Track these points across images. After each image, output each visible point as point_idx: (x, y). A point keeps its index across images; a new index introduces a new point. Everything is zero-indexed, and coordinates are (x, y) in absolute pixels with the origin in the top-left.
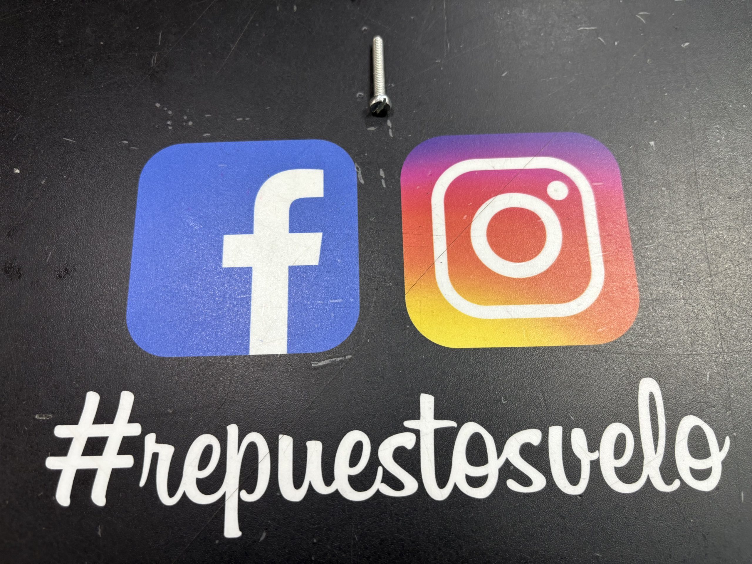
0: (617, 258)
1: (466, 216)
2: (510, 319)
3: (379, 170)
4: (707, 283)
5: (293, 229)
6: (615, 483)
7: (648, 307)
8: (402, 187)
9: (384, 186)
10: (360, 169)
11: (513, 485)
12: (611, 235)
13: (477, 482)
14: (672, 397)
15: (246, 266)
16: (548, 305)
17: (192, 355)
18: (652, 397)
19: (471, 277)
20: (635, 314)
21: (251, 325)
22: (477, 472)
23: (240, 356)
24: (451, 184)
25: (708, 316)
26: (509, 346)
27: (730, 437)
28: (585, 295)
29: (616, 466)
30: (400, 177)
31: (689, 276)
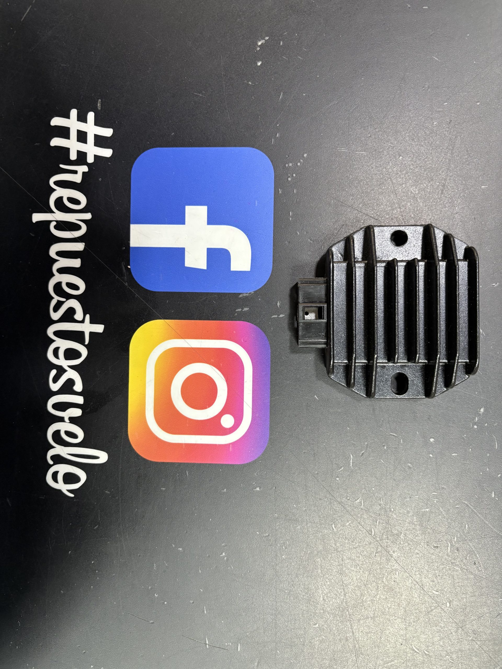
1: (213, 361)
2: (145, 382)
3: (248, 307)
5: (209, 250)
8: (236, 322)
9: (238, 310)
10: (250, 295)
15: (186, 221)
16: (153, 405)
19: (173, 361)
23: (130, 219)
24: (236, 353)
27: (74, 497)
30: (243, 321)
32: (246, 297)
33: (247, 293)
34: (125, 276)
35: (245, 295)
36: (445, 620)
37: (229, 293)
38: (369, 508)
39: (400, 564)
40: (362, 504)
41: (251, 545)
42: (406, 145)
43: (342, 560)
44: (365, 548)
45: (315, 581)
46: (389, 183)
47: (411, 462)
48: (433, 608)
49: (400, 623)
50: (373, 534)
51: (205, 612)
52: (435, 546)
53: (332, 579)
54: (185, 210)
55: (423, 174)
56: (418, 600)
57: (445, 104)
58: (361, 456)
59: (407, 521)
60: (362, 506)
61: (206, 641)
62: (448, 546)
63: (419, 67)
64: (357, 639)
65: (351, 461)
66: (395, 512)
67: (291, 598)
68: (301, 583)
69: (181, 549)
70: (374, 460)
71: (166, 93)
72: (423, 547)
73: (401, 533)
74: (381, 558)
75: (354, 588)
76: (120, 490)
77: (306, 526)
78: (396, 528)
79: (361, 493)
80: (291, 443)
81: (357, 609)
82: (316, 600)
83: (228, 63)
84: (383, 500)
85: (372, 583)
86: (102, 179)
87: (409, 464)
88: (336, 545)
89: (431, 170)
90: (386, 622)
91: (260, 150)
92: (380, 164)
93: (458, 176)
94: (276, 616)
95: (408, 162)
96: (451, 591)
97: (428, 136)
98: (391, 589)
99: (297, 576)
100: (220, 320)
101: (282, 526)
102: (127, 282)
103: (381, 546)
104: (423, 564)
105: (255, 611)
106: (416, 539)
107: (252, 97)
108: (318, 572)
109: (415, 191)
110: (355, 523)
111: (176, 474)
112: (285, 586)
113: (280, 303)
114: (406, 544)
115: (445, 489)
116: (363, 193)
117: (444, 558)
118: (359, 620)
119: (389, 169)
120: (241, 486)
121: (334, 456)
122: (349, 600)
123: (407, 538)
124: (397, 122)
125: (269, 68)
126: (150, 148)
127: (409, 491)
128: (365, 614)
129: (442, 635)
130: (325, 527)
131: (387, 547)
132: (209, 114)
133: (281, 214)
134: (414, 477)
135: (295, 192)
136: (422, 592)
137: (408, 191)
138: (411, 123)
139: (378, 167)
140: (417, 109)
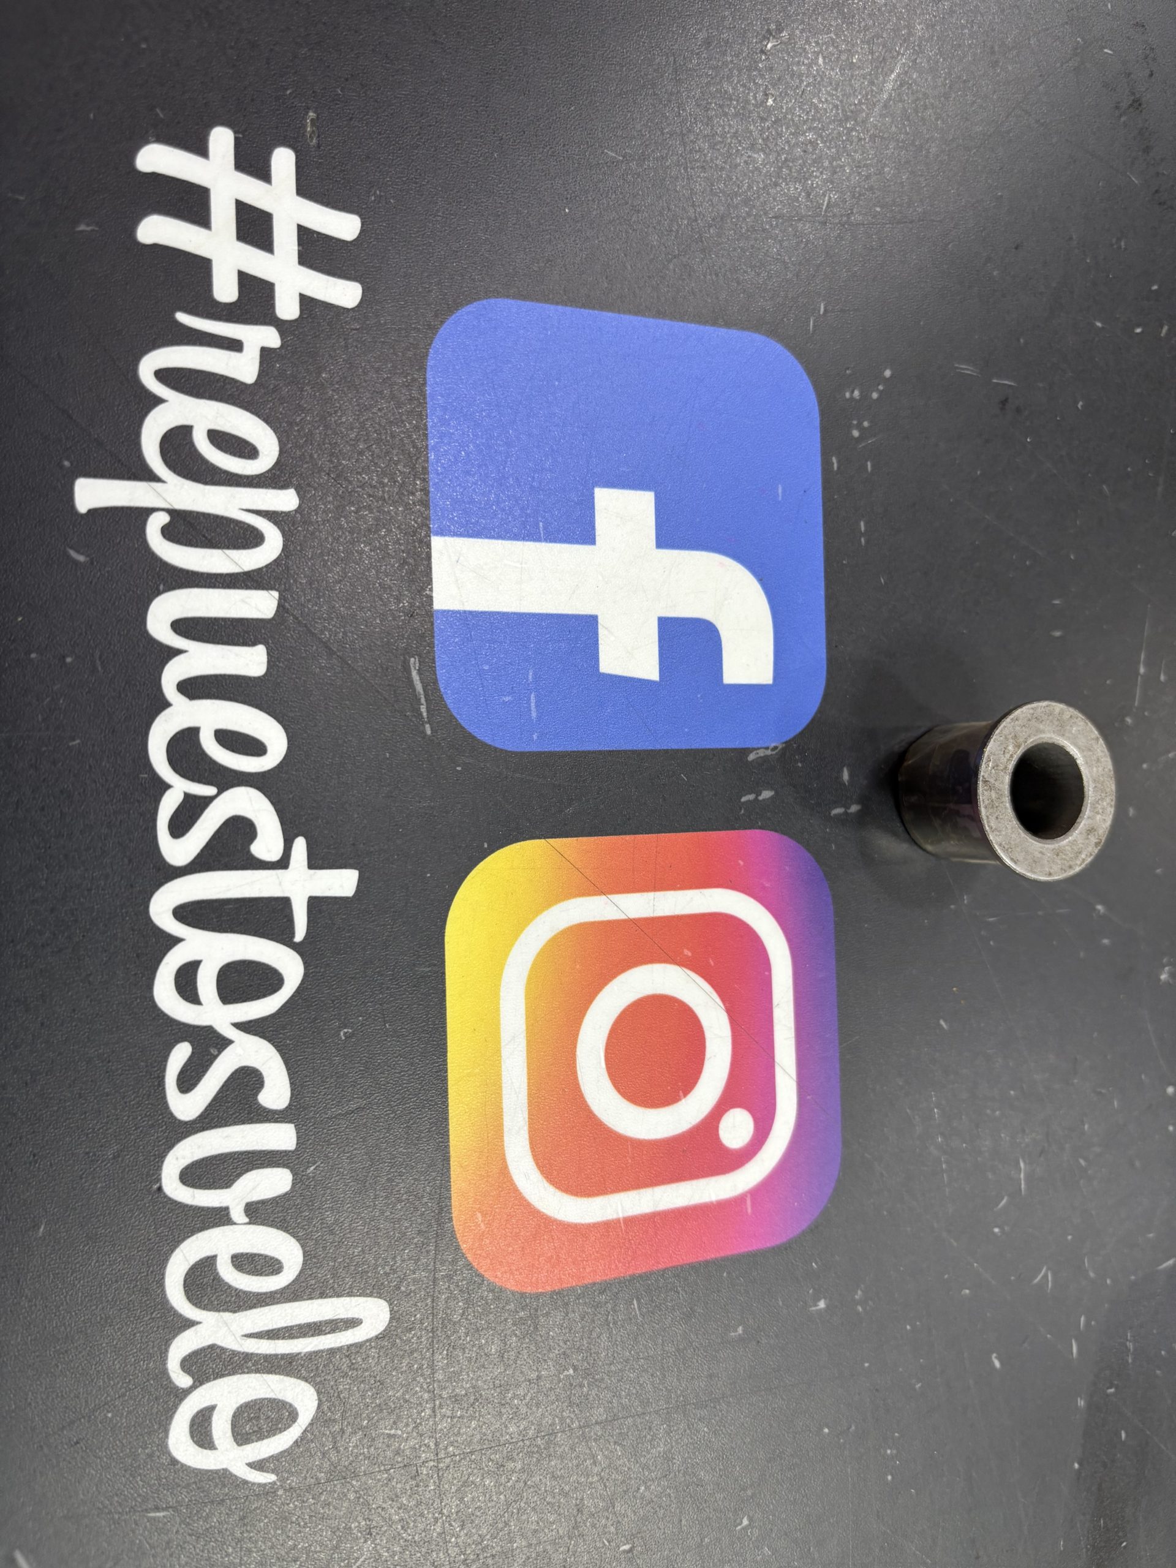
0: (613, 1246)
1: (690, 954)
2: (499, 1043)
3: (772, 789)
4: (568, 1421)
5: (665, 624)
6: (185, 1257)
7: (523, 1309)
8: (742, 832)
9: (743, 799)
10: (774, 753)
11: (181, 1054)
12: (656, 1234)
13: (187, 983)
14: (353, 1364)
15: (597, 534)
16: (526, 1116)
17: (430, 424)
18: (352, 1323)
19: (578, 966)
20: (511, 1285)
21: (486, 541)
22: (207, 983)
23: (428, 518)
24: (749, 925)
25: (506, 1426)
26: (448, 1041)
27: (274, 1483)
28: (544, 1187)
29: (218, 1258)
30: (760, 828)
31: (581, 1386)
34: (422, 705)
40: (1049, 1284)
54: (594, 499)
60: (1050, 1288)
65: (1022, 1176)
69: (627, 1546)
102: (429, 721)
113: (848, 773)
135: (869, 468)
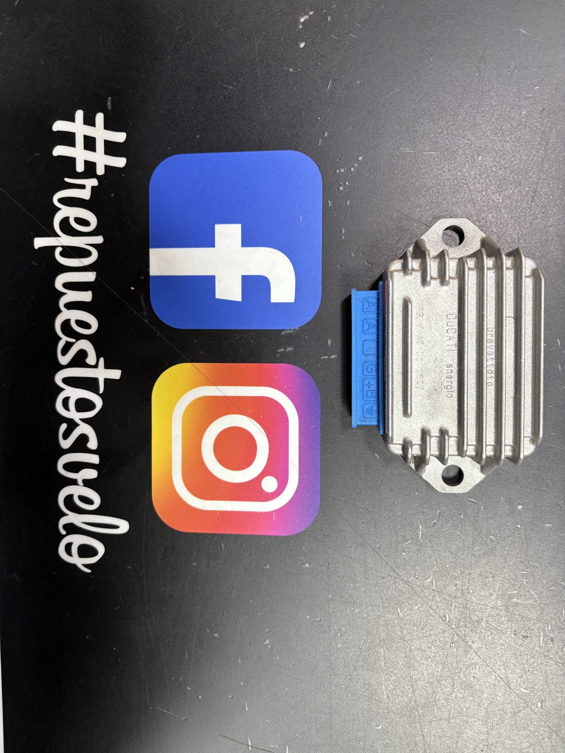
1: (251, 412)
3: (292, 347)
5: (245, 278)
6: (64, 493)
8: (277, 364)
9: (280, 351)
10: (294, 332)
11: (63, 427)
13: (66, 404)
15: (216, 243)
16: (181, 466)
18: (116, 527)
19: (203, 412)
22: (72, 404)
23: (149, 242)
24: (279, 403)
27: (91, 573)
29: (74, 496)
30: (286, 363)
32: (290, 335)
33: (289, 330)
34: (145, 311)
35: (288, 332)
36: (535, 723)
37: (269, 330)
38: (442, 588)
39: (481, 656)
40: (433, 584)
41: (299, 631)
42: (487, 141)
43: (410, 652)
44: (438, 636)
45: (378, 675)
46: (465, 190)
47: (494, 534)
48: (521, 708)
49: (481, 726)
50: (448, 620)
51: (247, 709)
52: (524, 636)
53: (398, 673)
54: (214, 229)
55: (509, 177)
56: (503, 699)
57: (536, 88)
58: (432, 526)
59: (490, 605)
60: (434, 586)
61: (248, 742)
62: (540, 636)
63: (503, 42)
64: (428, 743)
65: (420, 533)
66: (474, 594)
67: (349, 695)
68: (361, 678)
69: (216, 635)
70: (448, 531)
71: (189, 86)
72: (509, 636)
73: (482, 620)
74: (457, 650)
75: (425, 685)
76: (144, 565)
77: (365, 610)
78: (475, 613)
79: (432, 570)
80: (346, 511)
81: (428, 709)
82: (379, 698)
83: (263, 46)
84: (459, 579)
85: (446, 679)
86: (114, 194)
87: (492, 537)
88: (402, 633)
89: (519, 172)
90: (463, 725)
91: (305, 153)
92: (454, 167)
93: (553, 179)
94: (331, 715)
95: (489, 163)
96: (544, 688)
97: (515, 128)
98: (470, 686)
99: (355, 669)
100: (258, 363)
101: (337, 609)
102: (147, 318)
103: (458, 635)
104: (509, 657)
105: (305, 709)
106: (501, 628)
107: (293, 87)
108: (381, 665)
109: (498, 199)
110: (425, 607)
111: (210, 547)
112: (341, 681)
113: (331, 341)
114: (489, 633)
115: (537, 567)
116: (432, 203)
117: (535, 650)
118: (431, 722)
119: (465, 172)
120: (286, 561)
121: (399, 527)
122: (419, 698)
123: (490, 626)
124: (476, 112)
125: (315, 50)
126: (171, 155)
127: (492, 570)
128: (439, 715)
129: (531, 741)
130: (388, 611)
131: (464, 636)
132: (242, 111)
133: (332, 232)
134: (498, 552)
135: (348, 204)
136: (507, 690)
137: (490, 199)
138: (493, 113)
139: (451, 170)
140: (500, 95)
